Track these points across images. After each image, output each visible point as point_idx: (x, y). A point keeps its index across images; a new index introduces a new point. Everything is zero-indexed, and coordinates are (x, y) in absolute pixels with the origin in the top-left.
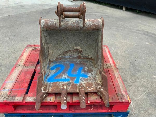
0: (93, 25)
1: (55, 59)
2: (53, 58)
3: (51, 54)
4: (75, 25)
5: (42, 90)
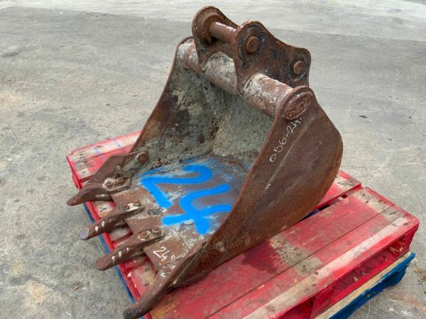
0: (262, 100)
1: (224, 155)
2: (223, 151)
3: (220, 138)
4: (228, 80)
5: (106, 182)
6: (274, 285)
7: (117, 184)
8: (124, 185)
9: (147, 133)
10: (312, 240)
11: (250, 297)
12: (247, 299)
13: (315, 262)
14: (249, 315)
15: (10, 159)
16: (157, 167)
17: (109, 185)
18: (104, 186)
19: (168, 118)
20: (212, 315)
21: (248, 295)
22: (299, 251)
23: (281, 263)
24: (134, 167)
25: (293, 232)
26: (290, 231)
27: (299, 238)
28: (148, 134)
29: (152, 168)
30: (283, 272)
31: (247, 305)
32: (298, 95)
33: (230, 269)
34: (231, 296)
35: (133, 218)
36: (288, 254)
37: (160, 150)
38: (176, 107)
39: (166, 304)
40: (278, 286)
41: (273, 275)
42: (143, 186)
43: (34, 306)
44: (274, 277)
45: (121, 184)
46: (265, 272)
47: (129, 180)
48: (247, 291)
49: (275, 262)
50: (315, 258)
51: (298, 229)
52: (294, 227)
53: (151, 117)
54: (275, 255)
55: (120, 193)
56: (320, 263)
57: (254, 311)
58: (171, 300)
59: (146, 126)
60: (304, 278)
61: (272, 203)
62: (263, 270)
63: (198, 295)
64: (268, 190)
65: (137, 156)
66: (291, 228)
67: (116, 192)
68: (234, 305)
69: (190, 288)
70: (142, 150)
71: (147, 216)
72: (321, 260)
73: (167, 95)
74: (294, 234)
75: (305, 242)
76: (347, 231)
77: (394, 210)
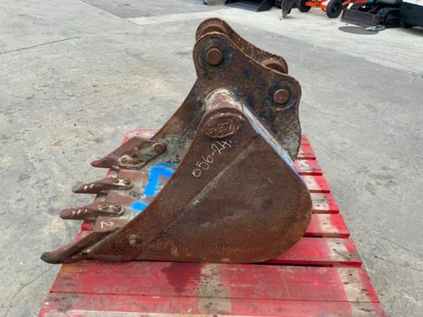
5: (123, 157)
6: (168, 302)
7: (131, 163)
8: (135, 166)
9: (168, 127)
10: (245, 286)
11: (139, 299)
12: (135, 300)
13: (225, 306)
14: (122, 312)
15: (119, 128)
16: (174, 162)
17: (124, 161)
18: (120, 160)
19: (191, 121)
20: (98, 294)
21: (139, 297)
22: (221, 288)
23: (194, 289)
24: (150, 154)
25: (235, 269)
26: (233, 267)
27: (235, 277)
28: (169, 129)
29: (169, 162)
30: (188, 297)
31: (129, 304)
32: (222, 114)
33: (148, 269)
34: (125, 289)
35: (116, 191)
36: (209, 286)
37: (180, 148)
38: (200, 112)
39: (78, 266)
40: (170, 306)
41: (176, 294)
42: (150, 173)
43: (47, 233)
44: (174, 296)
45: (134, 163)
46: (173, 287)
47: (143, 163)
48: (142, 293)
49: (189, 285)
50: (230, 303)
51: (242, 270)
52: (240, 266)
53: (175, 115)
54: (197, 279)
55: (128, 171)
56: (229, 309)
57: (129, 311)
58: (84, 266)
59: (169, 121)
60: (199, 313)
61: (207, 224)
62: (172, 285)
63: (105, 274)
64: (197, 206)
65: (154, 145)
66: (235, 265)
67: (125, 168)
68: (120, 298)
69: (105, 265)
70: (161, 142)
71: (127, 195)
72: (233, 308)
73: (192, 99)
74: (233, 272)
75: (236, 284)
76: (291, 298)
77: (372, 308)
